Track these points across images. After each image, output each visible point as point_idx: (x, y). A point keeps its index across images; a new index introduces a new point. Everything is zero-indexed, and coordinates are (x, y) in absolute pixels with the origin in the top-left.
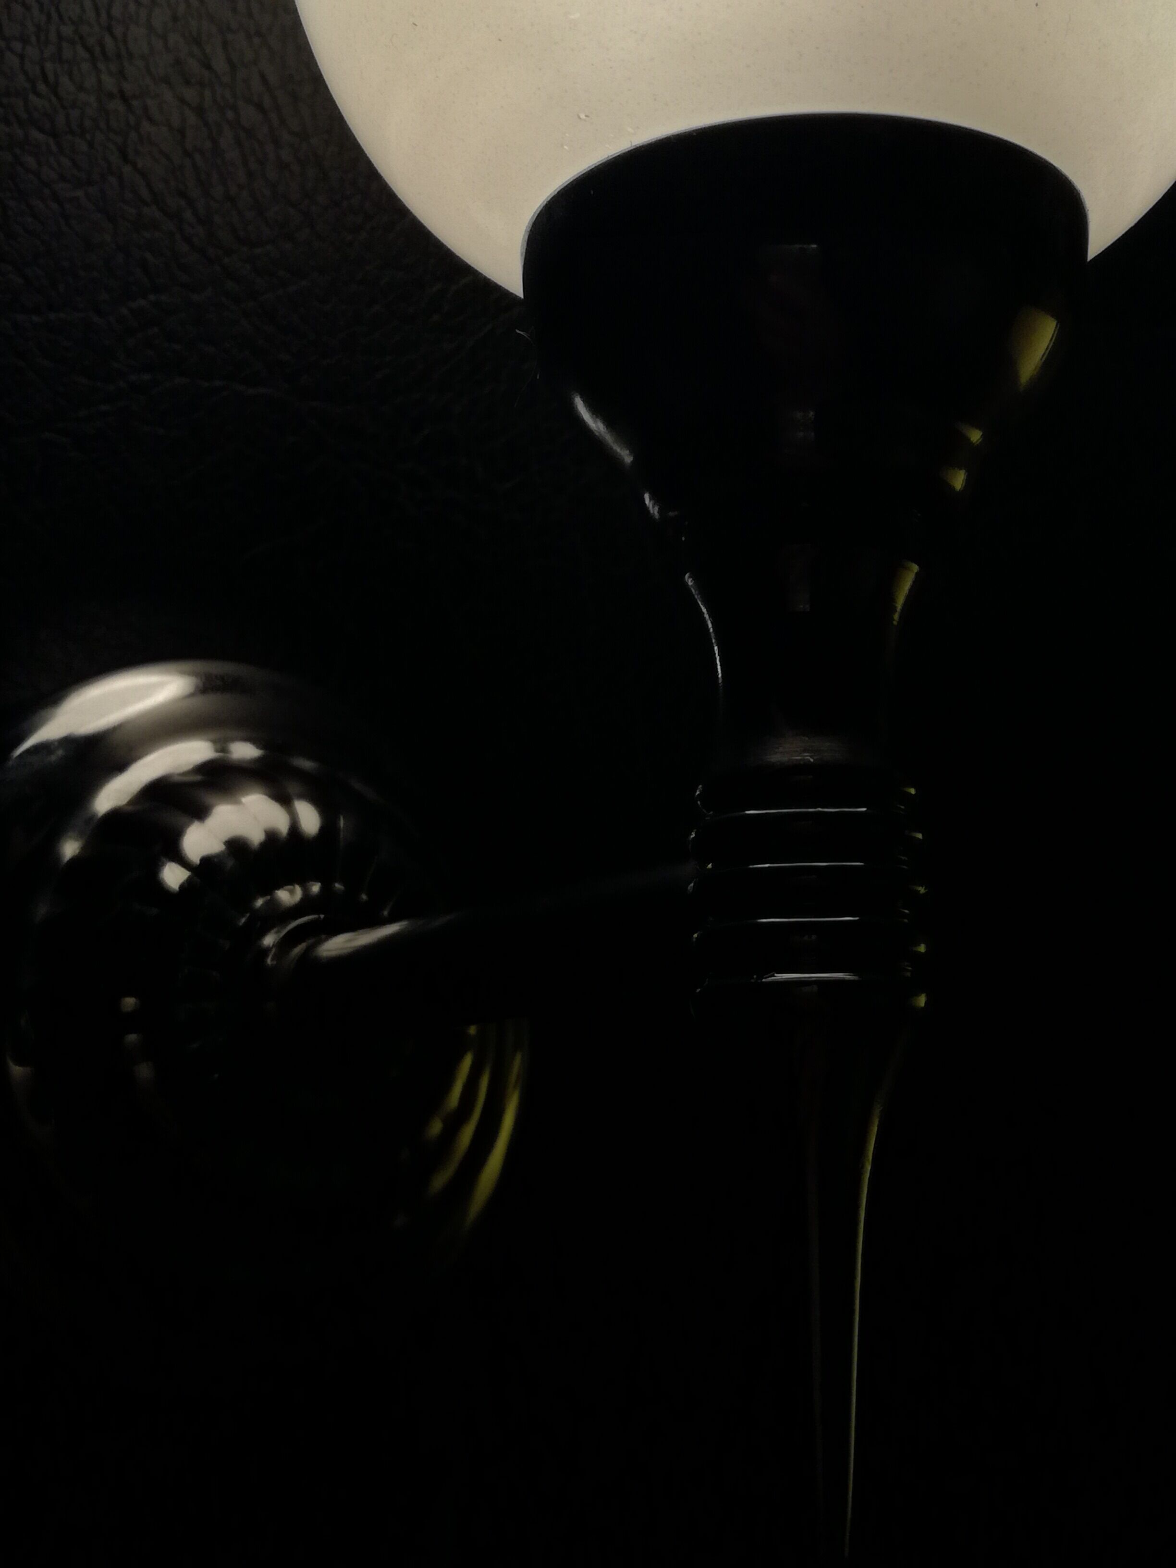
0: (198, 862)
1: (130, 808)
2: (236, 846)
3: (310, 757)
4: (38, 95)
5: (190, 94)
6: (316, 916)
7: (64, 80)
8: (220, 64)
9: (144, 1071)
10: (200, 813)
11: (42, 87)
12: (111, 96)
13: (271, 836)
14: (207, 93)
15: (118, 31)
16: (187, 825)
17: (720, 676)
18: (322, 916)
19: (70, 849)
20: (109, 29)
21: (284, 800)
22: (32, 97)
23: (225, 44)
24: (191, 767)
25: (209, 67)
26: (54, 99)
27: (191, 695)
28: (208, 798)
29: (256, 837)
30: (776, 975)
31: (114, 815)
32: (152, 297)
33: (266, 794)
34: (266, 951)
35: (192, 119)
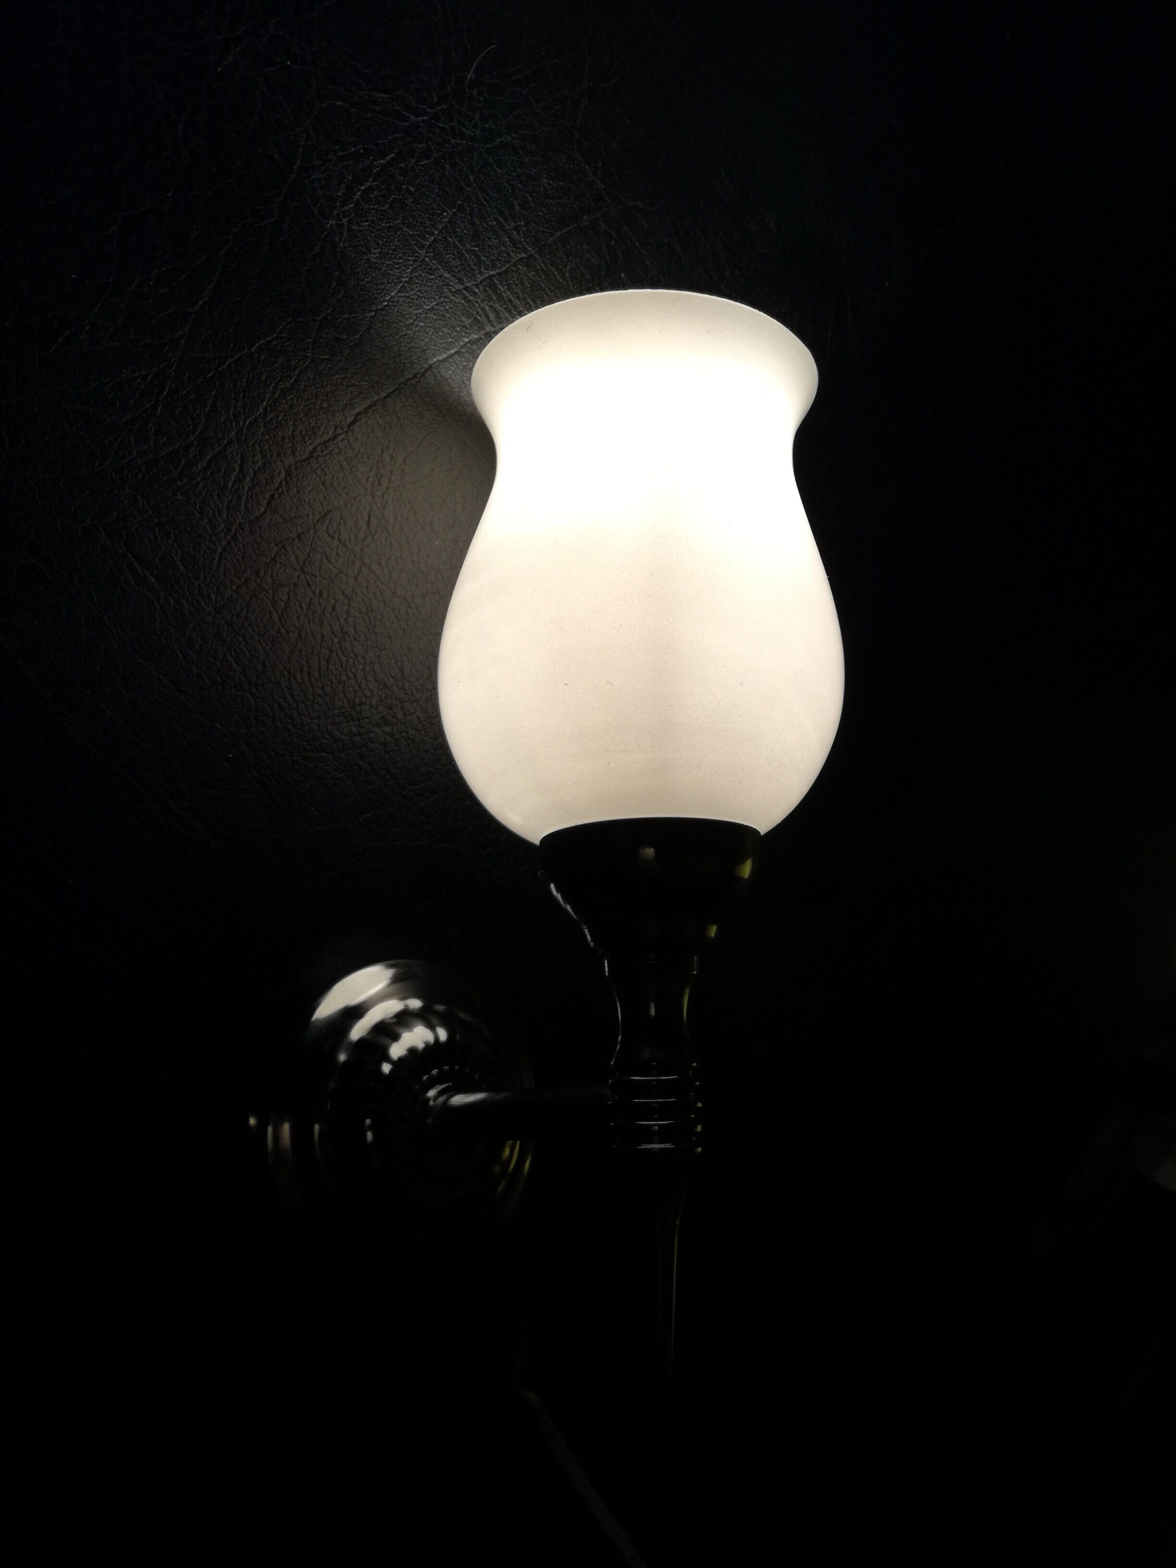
0: (397, 1059)
1: (368, 1037)
2: (412, 1051)
3: (442, 1004)
4: (325, 739)
5: (387, 729)
6: (448, 1084)
7: (336, 732)
8: (400, 715)
9: (370, 1136)
10: (396, 1038)
11: (326, 735)
12: (355, 735)
13: (428, 1046)
14: (395, 728)
15: (358, 709)
16: (392, 1044)
17: (620, 1020)
18: (451, 1084)
19: (342, 1057)
20: (354, 709)
21: (432, 1028)
22: (322, 740)
23: (402, 707)
24: (392, 1015)
25: (396, 717)
26: (332, 740)
27: (390, 985)
28: (399, 1029)
29: (421, 1046)
30: (643, 1145)
31: (361, 1041)
32: (372, 812)
33: (424, 1026)
34: (428, 1100)
35: (389, 739)
